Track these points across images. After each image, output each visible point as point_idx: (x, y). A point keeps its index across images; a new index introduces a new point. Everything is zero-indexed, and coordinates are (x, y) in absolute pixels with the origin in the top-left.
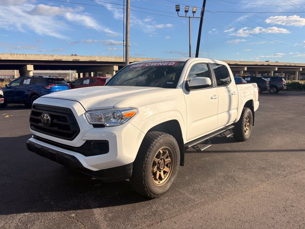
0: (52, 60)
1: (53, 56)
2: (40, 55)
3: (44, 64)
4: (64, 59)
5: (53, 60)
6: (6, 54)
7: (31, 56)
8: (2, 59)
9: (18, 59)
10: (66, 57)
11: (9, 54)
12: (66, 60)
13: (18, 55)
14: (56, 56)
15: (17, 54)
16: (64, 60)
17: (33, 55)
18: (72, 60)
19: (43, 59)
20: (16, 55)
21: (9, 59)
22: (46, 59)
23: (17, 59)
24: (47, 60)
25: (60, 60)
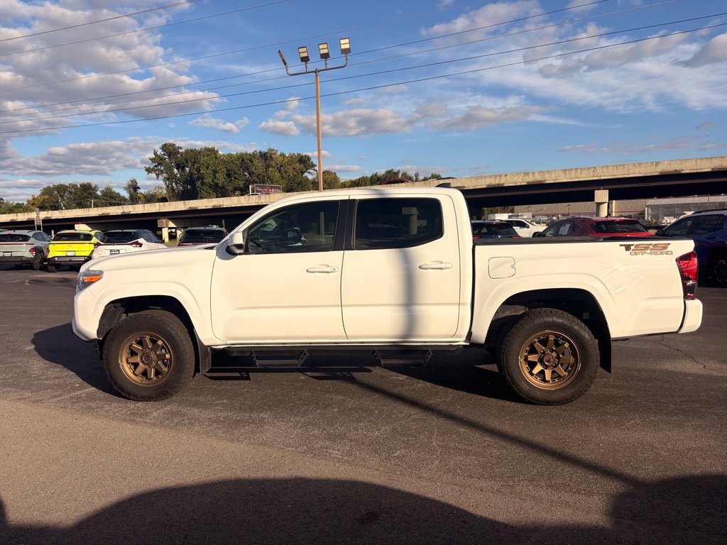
0: (654, 174)
1: (657, 163)
2: (626, 166)
3: (636, 185)
4: (688, 168)
5: (658, 174)
6: (555, 171)
7: (605, 169)
8: (547, 182)
9: (577, 180)
10: (694, 162)
11: (560, 172)
12: (692, 171)
13: (579, 171)
14: (666, 162)
15: (576, 169)
16: (688, 172)
17: (610, 168)
18: (710, 170)
19: (632, 173)
20: (574, 171)
21: (560, 181)
22: (640, 173)
23: (575, 180)
24: (642, 175)
25: (676, 173)
